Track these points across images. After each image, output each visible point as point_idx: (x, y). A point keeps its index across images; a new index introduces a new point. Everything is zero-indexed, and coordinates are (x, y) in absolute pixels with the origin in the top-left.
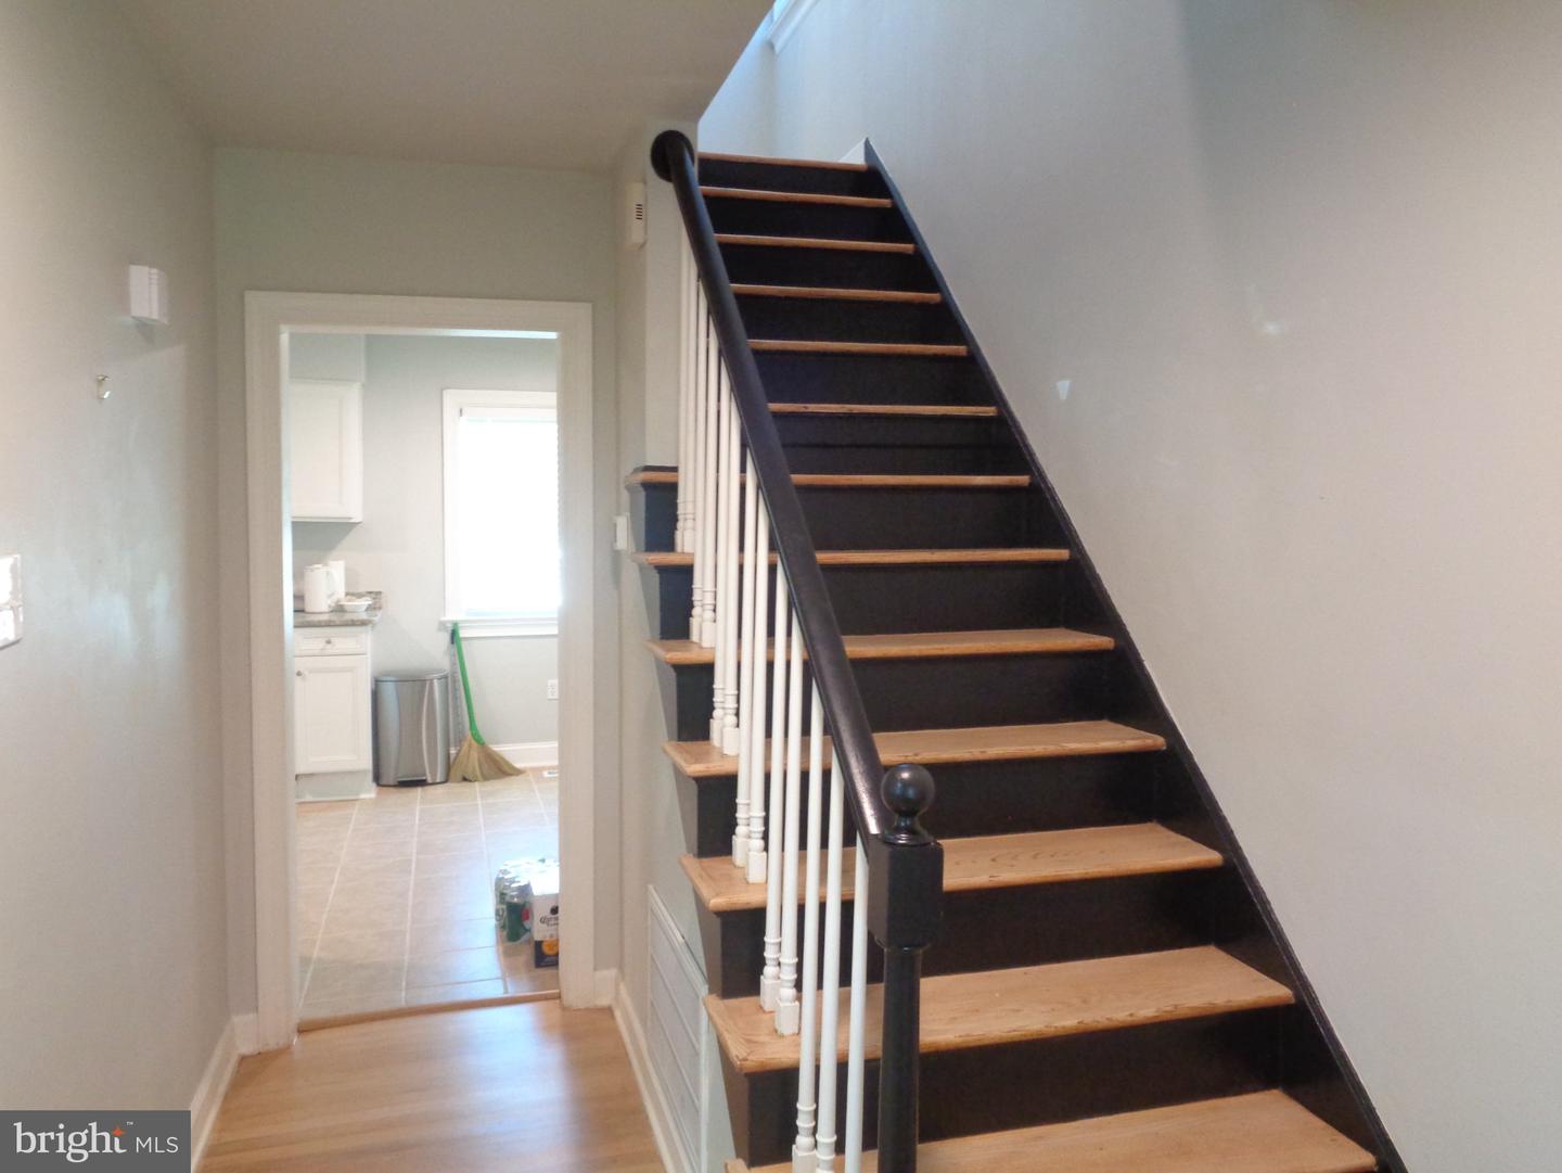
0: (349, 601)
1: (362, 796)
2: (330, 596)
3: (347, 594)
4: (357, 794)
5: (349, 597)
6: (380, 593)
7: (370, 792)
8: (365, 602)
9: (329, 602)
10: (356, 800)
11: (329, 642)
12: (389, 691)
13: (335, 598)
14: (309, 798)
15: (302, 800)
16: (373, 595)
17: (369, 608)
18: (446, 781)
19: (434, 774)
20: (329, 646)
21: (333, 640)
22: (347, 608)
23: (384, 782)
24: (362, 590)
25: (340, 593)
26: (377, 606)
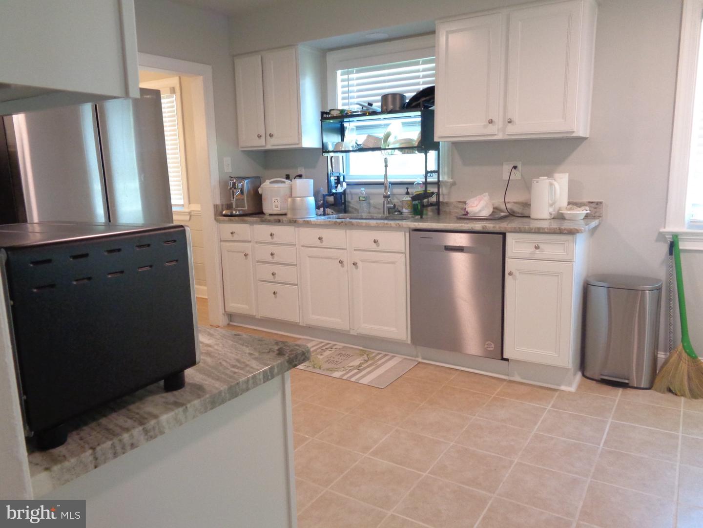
0: (570, 209)
1: (563, 388)
2: (551, 205)
3: (569, 203)
4: (560, 386)
5: (570, 206)
6: (601, 203)
7: (573, 384)
8: (582, 212)
9: (551, 210)
10: (558, 390)
11: (537, 248)
12: (600, 296)
13: (557, 206)
14: (517, 378)
15: (512, 379)
16: (594, 205)
17: (587, 216)
18: (649, 388)
19: (639, 378)
20: (537, 251)
21: (541, 246)
22: (567, 217)
23: (588, 374)
24: (585, 200)
25: (562, 201)
26: (597, 214)
